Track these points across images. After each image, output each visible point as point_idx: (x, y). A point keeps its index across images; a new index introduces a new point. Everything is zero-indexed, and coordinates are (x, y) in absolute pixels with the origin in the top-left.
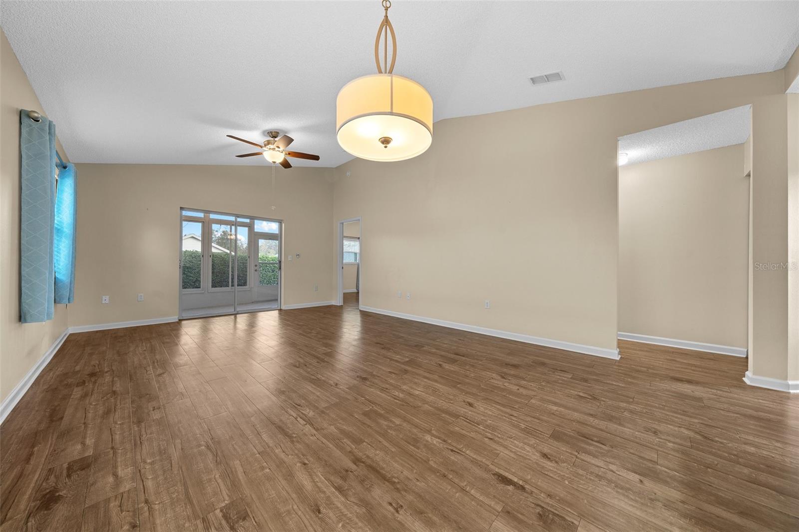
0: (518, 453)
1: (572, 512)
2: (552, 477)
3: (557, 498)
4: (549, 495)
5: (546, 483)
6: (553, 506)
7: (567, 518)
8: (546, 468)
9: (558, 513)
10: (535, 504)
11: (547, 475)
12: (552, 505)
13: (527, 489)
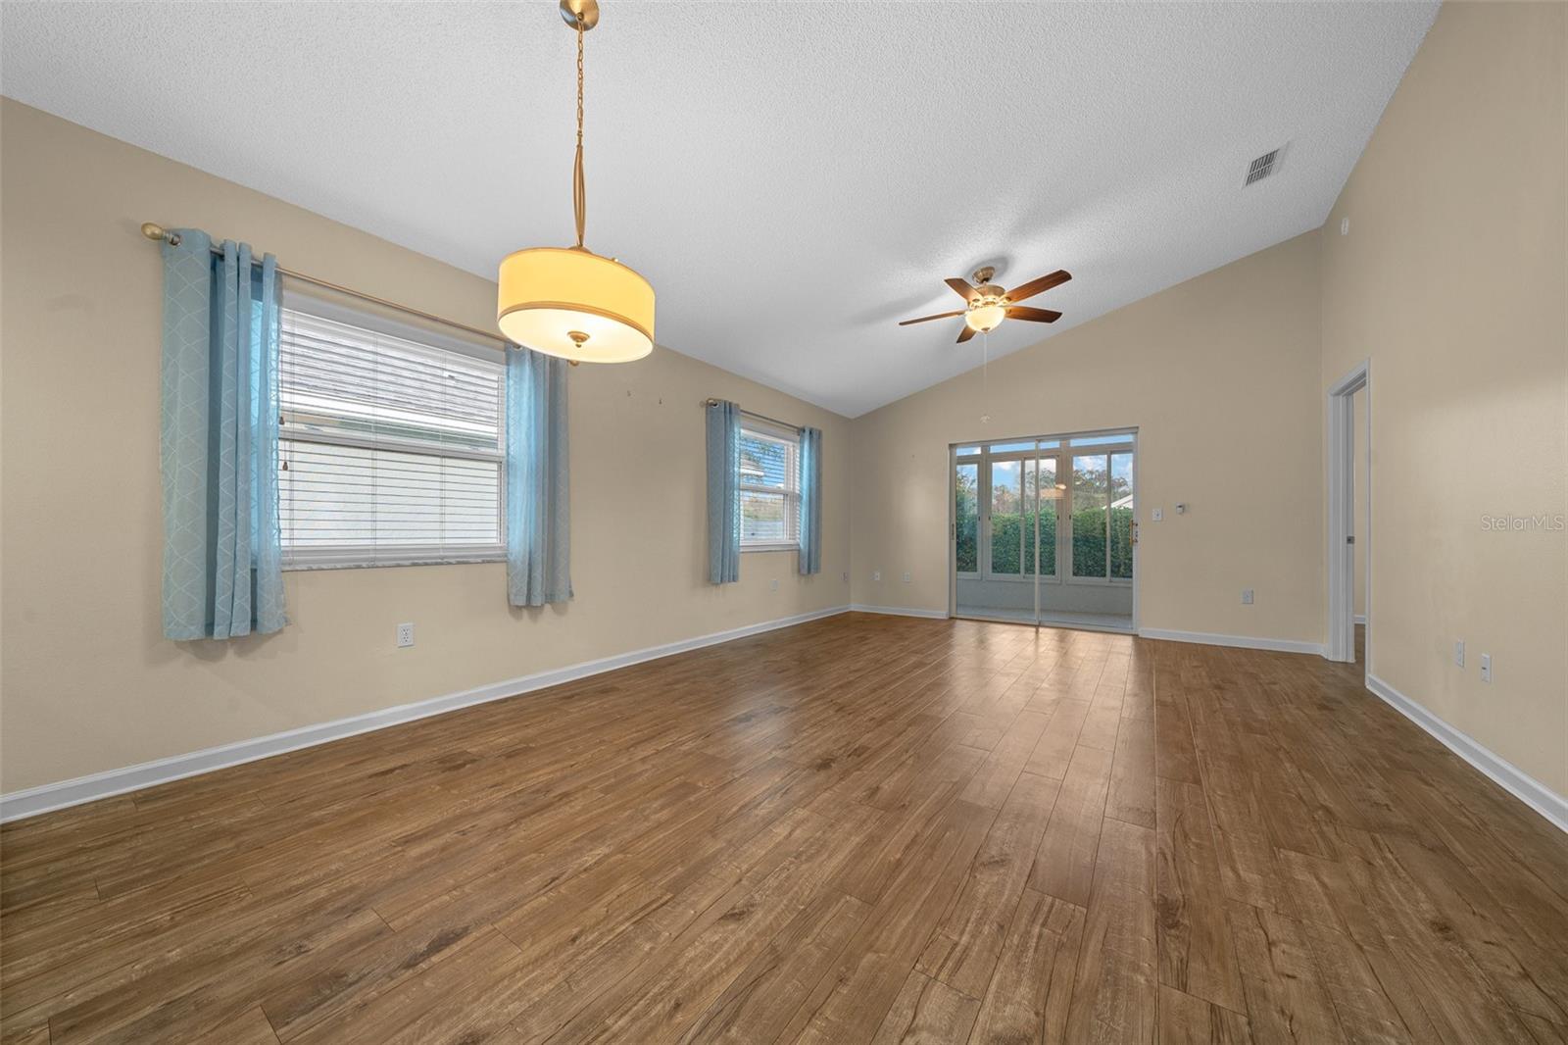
0: (506, 982)
1: (305, 1034)
2: (400, 1030)
3: (349, 1019)
4: (365, 1005)
5: (396, 1012)
6: (340, 1004)
7: (302, 1018)
8: (433, 1028)
9: (322, 1007)
10: (365, 975)
11: (414, 1021)
12: (344, 1002)
13: (403, 971)
